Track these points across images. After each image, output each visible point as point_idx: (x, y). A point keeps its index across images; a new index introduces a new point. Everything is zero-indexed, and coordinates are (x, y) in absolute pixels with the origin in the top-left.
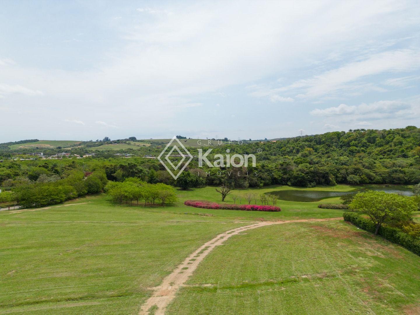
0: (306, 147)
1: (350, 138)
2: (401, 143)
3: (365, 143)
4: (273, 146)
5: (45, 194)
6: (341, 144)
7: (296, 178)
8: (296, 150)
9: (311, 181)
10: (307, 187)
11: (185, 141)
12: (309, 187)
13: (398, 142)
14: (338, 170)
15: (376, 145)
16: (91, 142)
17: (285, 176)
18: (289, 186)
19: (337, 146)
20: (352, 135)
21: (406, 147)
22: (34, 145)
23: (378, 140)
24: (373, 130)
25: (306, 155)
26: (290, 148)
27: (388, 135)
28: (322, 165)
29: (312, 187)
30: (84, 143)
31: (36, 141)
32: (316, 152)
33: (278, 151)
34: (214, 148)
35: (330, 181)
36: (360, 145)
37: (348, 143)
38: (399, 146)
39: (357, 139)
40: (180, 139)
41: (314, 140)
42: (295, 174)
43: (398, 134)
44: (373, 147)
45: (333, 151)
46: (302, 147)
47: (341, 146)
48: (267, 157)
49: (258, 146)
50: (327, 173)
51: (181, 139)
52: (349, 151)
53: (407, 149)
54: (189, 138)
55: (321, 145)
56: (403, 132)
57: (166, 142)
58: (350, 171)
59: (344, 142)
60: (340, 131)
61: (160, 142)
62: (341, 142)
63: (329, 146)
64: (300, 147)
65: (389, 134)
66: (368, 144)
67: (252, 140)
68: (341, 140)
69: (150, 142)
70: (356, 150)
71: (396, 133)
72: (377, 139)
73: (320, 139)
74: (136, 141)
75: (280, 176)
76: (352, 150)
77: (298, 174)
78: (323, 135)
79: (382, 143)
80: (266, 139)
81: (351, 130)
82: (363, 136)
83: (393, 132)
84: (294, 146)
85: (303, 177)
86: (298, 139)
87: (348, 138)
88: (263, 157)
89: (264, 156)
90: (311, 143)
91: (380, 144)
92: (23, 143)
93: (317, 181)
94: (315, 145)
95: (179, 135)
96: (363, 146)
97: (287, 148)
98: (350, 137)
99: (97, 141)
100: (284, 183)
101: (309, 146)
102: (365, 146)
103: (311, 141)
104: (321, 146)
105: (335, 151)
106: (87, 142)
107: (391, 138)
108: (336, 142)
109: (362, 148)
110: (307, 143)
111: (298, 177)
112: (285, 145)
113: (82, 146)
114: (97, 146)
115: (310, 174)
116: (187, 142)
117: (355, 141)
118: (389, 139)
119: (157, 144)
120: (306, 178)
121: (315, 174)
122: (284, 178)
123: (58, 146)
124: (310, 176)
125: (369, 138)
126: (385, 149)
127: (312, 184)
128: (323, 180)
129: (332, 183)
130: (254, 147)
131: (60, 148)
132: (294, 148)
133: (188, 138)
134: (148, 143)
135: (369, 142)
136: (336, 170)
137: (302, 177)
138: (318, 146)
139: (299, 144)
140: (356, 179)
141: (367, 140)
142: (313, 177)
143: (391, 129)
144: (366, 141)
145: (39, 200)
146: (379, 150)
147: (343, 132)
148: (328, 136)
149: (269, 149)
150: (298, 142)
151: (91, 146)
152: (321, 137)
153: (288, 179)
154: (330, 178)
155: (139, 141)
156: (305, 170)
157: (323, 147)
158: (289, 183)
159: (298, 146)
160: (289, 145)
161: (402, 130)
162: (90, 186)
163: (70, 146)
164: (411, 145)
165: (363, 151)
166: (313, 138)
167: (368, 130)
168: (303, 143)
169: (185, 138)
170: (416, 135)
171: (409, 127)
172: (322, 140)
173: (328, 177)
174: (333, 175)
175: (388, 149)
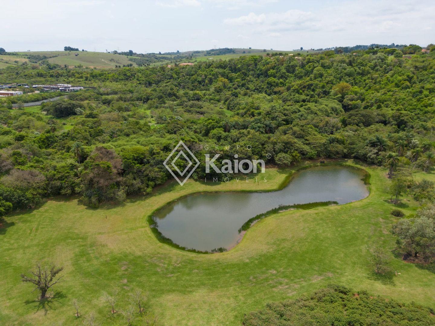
0: (219, 76)
1: (269, 66)
2: (321, 75)
3: (284, 73)
4: (181, 72)
6: (258, 72)
8: (209, 79)
10: (220, 181)
11: (76, 55)
12: (224, 182)
13: (318, 74)
15: (295, 76)
19: (254, 75)
20: (270, 62)
21: (326, 81)
23: (298, 70)
25: (220, 89)
26: (201, 76)
27: (307, 63)
28: (241, 135)
32: (231, 82)
33: (187, 80)
34: (109, 72)
36: (278, 75)
37: (266, 72)
38: (320, 79)
39: (275, 66)
40: (70, 51)
41: (229, 66)
43: (318, 62)
44: (292, 79)
45: (249, 81)
46: (216, 76)
47: (258, 76)
48: (173, 93)
49: (164, 71)
51: (72, 51)
52: (267, 84)
53: (328, 83)
54: (83, 50)
55: (237, 73)
56: (322, 60)
57: (49, 56)
58: (278, 147)
59: (261, 70)
61: (41, 56)
62: (258, 69)
63: (245, 74)
64: (213, 75)
65: (309, 62)
66: (287, 74)
67: (162, 53)
68: (258, 67)
69: (27, 55)
70: (274, 82)
71: (315, 60)
72: (297, 68)
73: (235, 65)
74: (5, 55)
76: (270, 82)
78: (238, 60)
79: (301, 74)
80: (178, 51)
82: (282, 63)
84: (206, 74)
86: (211, 64)
87: (266, 66)
88: (168, 93)
89: (169, 91)
90: (225, 70)
91: (299, 75)
94: (230, 73)
95: (67, 46)
96: (282, 77)
97: (198, 76)
98: (268, 64)
101: (223, 75)
102: (285, 77)
103: (225, 67)
104: (237, 75)
105: (252, 81)
107: (311, 68)
108: (253, 70)
109: (281, 80)
110: (221, 70)
112: (196, 72)
116: (78, 56)
117: (273, 69)
118: (309, 69)
119: (37, 59)
125: (289, 66)
126: (305, 82)
130: (159, 74)
132: (206, 76)
133: (80, 50)
134: (25, 58)
135: (288, 71)
136: (261, 146)
138: (233, 75)
139: (212, 71)
140: (287, 160)
141: (286, 69)
144: (284, 71)
146: (299, 84)
148: (244, 62)
149: (177, 77)
150: (211, 69)
152: (237, 62)
155: (9, 54)
157: (239, 76)
159: (210, 74)
160: (201, 72)
164: (332, 79)
165: (281, 83)
166: (228, 63)
168: (217, 70)
169: (77, 50)
172: (237, 67)
175: (308, 83)
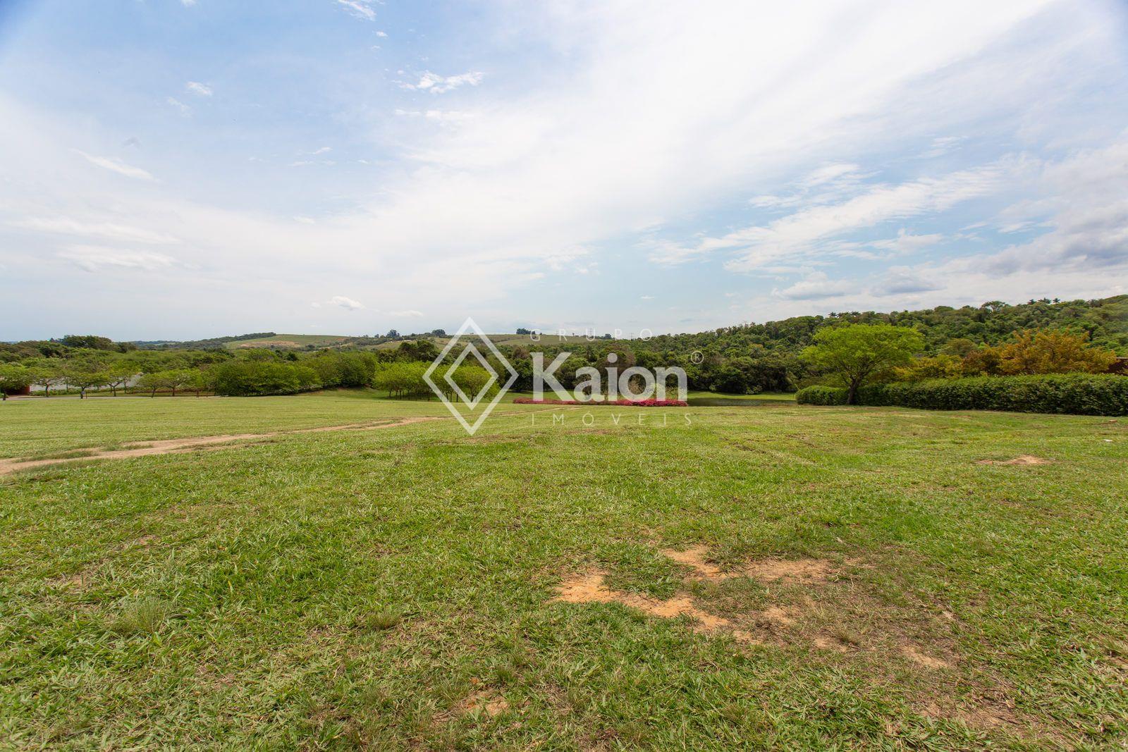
0: (750, 343)
5: (264, 374)
7: (724, 377)
9: (752, 384)
10: (744, 394)
12: (748, 394)
14: (803, 366)
16: (366, 338)
17: (706, 375)
18: (713, 392)
19: (807, 342)
20: (834, 322)
21: (933, 341)
22: (266, 343)
24: (873, 313)
27: (900, 320)
29: (755, 394)
30: (354, 339)
31: (271, 335)
35: (789, 384)
41: (766, 331)
42: (723, 370)
43: (920, 319)
49: (664, 341)
50: (783, 369)
53: (935, 344)
54: (541, 334)
55: (779, 340)
56: (927, 316)
57: (498, 340)
60: (814, 315)
63: (793, 342)
65: (903, 318)
68: (814, 331)
73: (777, 330)
74: (444, 338)
75: (696, 375)
77: (729, 370)
78: (782, 322)
81: (833, 314)
83: (910, 315)
84: (730, 342)
85: (738, 375)
90: (760, 336)
92: (249, 339)
93: (764, 383)
94: (767, 340)
99: (377, 336)
100: (703, 386)
101: (756, 342)
103: (760, 333)
106: (359, 338)
108: (805, 335)
110: (753, 336)
111: (728, 375)
113: (350, 344)
114: (375, 344)
115: (752, 370)
120: (744, 376)
121: (760, 370)
122: (705, 378)
123: (307, 345)
124: (752, 374)
127: (755, 389)
128: (775, 382)
129: (791, 388)
131: (310, 346)
133: (538, 333)
137: (735, 375)
138: (773, 342)
139: (739, 338)
142: (757, 375)
143: (906, 311)
145: (252, 383)
147: (818, 317)
150: (736, 335)
151: (365, 344)
153: (712, 380)
154: (789, 379)
156: (744, 364)
157: (782, 342)
158: (712, 387)
159: (736, 342)
160: (721, 340)
161: (928, 312)
162: (347, 372)
163: (328, 344)
164: (942, 338)
166: (765, 326)
167: (864, 313)
168: (747, 336)
170: (952, 319)
171: (940, 308)
172: (781, 332)
173: (784, 376)
174: (795, 374)
